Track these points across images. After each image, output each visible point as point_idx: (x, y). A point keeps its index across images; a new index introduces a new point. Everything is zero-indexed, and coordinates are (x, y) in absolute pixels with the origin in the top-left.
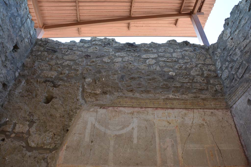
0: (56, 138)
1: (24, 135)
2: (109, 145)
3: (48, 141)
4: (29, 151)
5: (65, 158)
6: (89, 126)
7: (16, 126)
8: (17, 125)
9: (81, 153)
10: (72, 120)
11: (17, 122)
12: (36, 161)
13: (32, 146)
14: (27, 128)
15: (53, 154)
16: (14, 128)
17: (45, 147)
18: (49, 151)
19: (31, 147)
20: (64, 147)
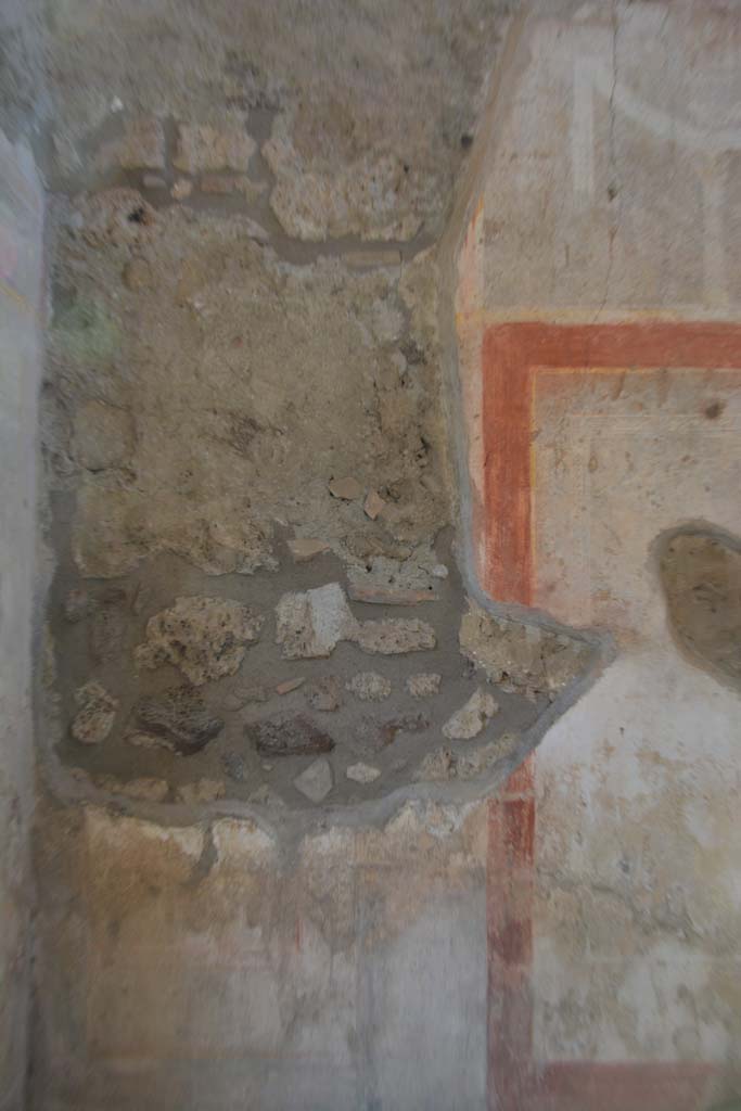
0: (419, 187)
1: (244, 183)
2: (701, 205)
3: (382, 206)
4: (299, 262)
5: (487, 280)
6: (583, 112)
7: (178, 135)
8: (184, 131)
9: (564, 253)
10: (478, 81)
11: (177, 116)
12: (348, 303)
13: (305, 235)
14: (248, 147)
15: (421, 265)
16: (173, 147)
17: (373, 235)
18: (393, 256)
19: (297, 240)
20: (476, 231)
